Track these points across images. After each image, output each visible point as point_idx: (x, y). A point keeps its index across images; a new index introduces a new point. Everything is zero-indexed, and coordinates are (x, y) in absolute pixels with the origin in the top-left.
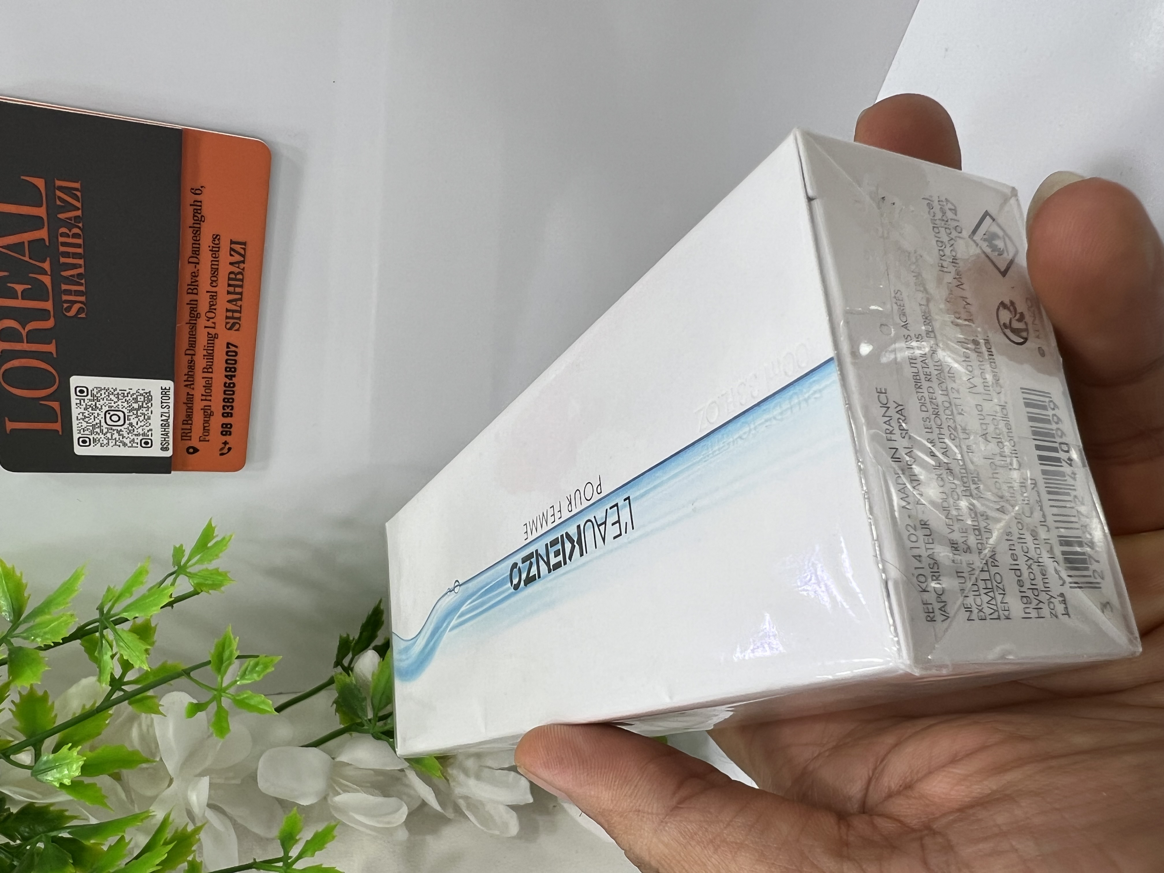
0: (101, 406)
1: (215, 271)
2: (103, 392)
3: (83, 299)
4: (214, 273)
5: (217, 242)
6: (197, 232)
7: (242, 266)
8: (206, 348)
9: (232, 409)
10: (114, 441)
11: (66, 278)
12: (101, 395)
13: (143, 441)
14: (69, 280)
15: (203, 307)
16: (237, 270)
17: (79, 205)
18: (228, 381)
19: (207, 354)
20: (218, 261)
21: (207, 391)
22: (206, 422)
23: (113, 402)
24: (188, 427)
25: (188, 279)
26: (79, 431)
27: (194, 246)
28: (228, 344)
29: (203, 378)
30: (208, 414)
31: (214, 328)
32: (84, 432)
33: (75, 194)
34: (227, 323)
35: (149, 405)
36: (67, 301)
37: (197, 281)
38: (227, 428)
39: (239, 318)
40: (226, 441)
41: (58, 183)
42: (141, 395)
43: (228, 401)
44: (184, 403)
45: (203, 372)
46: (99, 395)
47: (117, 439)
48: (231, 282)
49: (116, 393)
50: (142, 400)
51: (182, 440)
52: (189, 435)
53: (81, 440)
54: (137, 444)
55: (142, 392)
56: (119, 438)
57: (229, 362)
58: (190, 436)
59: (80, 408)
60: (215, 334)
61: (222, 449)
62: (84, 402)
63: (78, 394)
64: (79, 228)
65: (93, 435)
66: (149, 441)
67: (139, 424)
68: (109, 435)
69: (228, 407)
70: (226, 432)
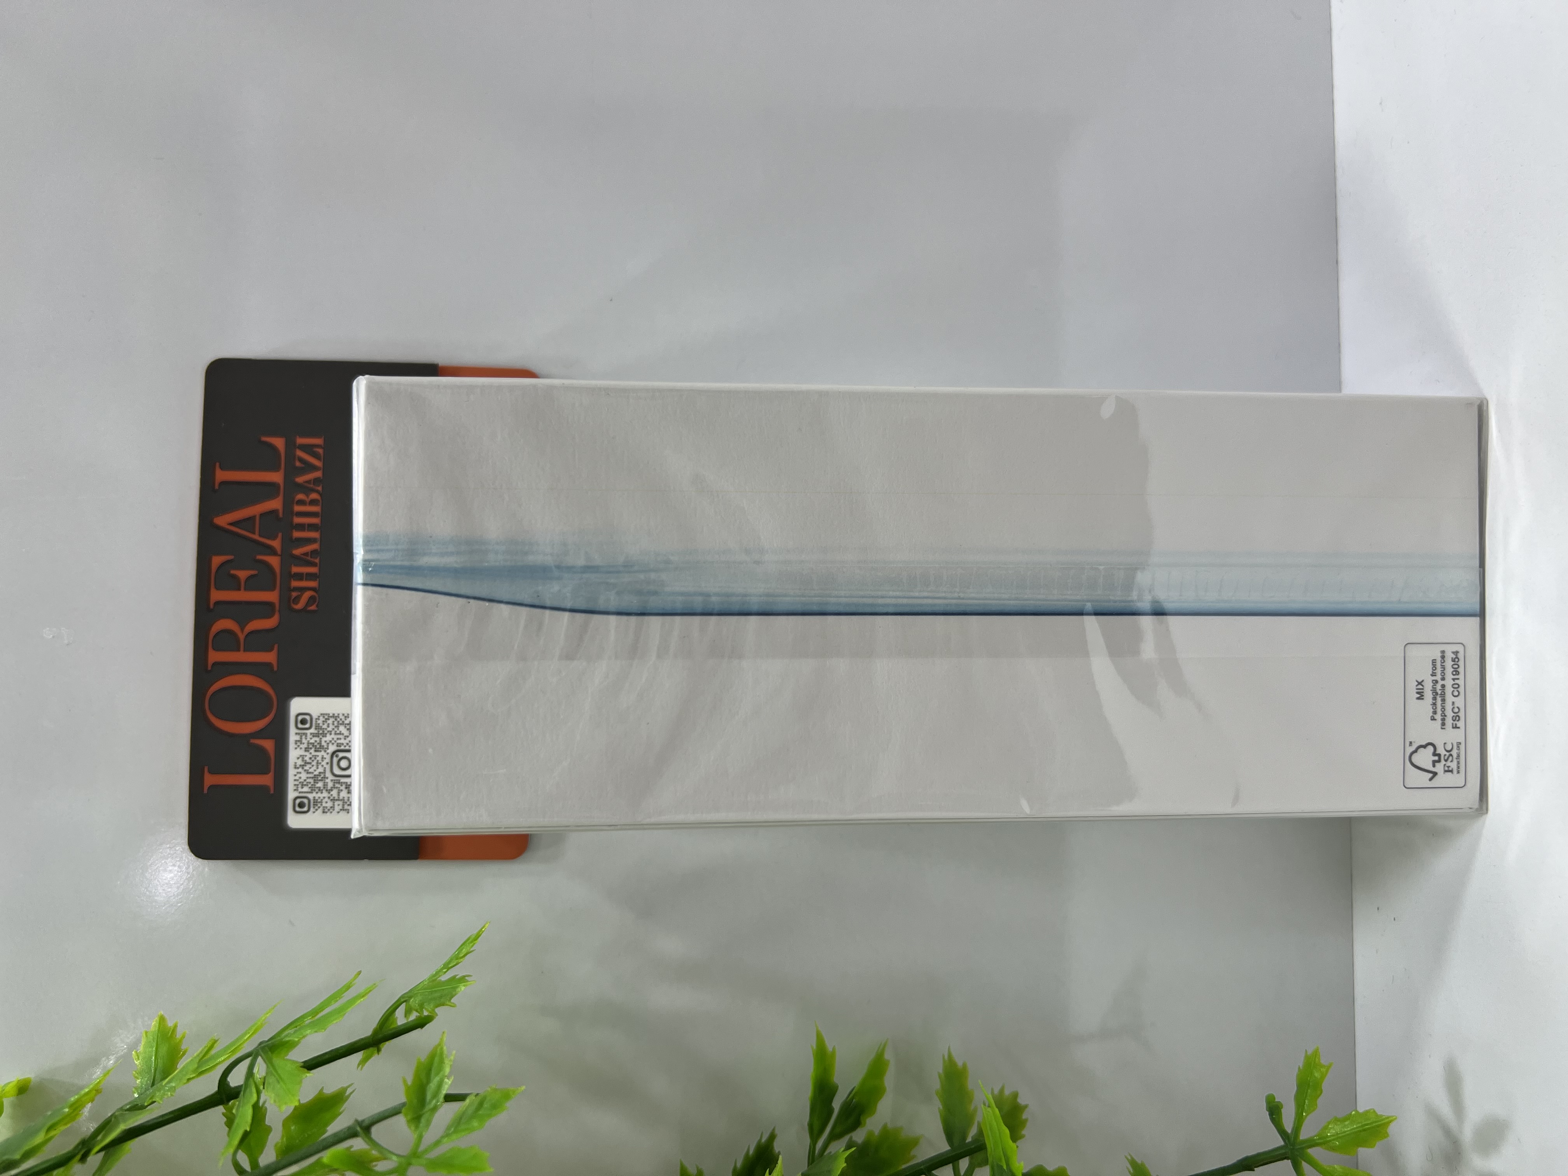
0: (328, 744)
2: (330, 721)
3: (315, 584)
10: (341, 803)
11: (298, 556)
12: (328, 727)
14: (301, 560)
23: (342, 737)
26: (295, 788)
32: (302, 788)
33: (316, 452)
36: (296, 589)
41: (300, 441)
46: (325, 726)
47: (346, 799)
49: (347, 721)
53: (297, 802)
59: (301, 748)
62: (306, 739)
63: (299, 725)
64: (317, 492)
65: (314, 794)
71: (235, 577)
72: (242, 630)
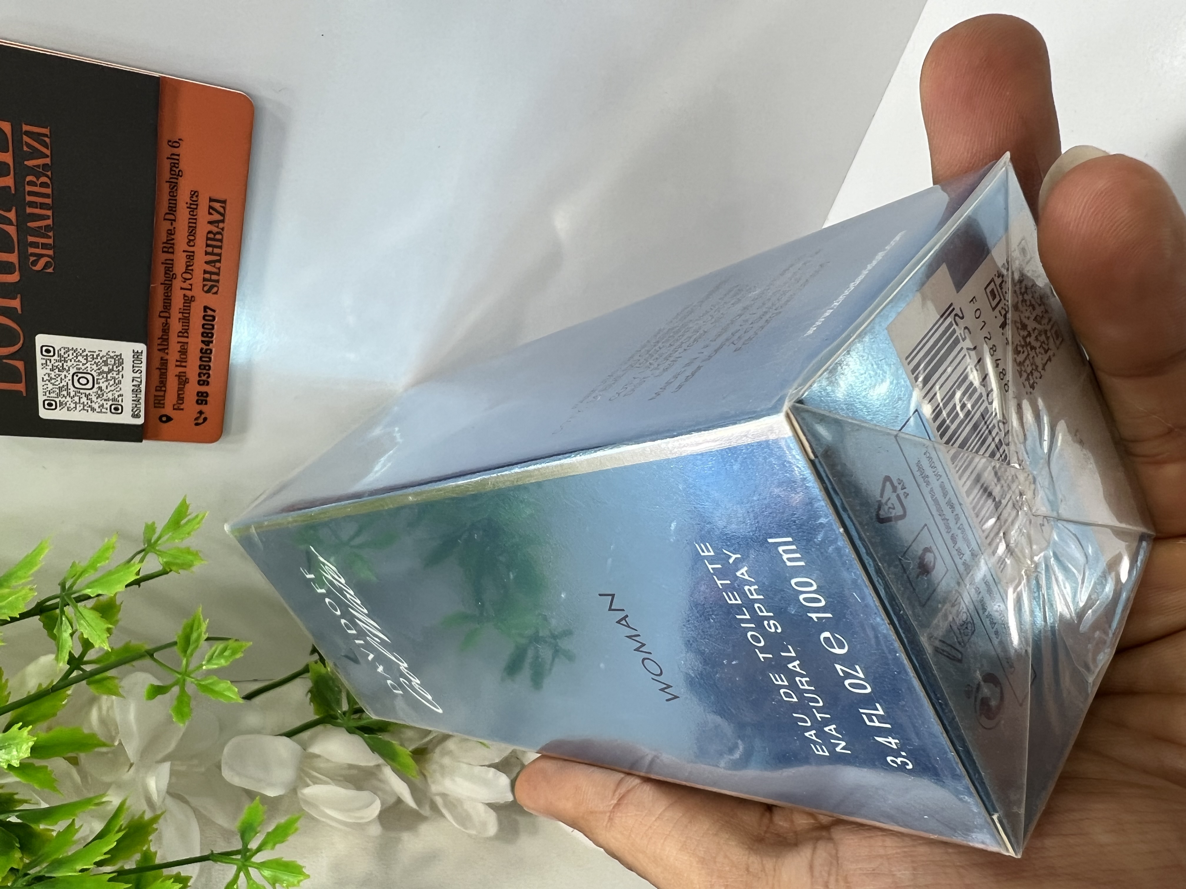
0: (69, 368)
1: (192, 231)
2: (71, 352)
3: (50, 252)
4: (191, 232)
5: (195, 199)
6: (174, 187)
7: (221, 225)
8: (181, 311)
9: (209, 377)
10: (82, 406)
11: (32, 229)
12: (69, 356)
13: (113, 407)
14: (36, 232)
15: (180, 267)
16: (215, 230)
17: (48, 152)
19: (182, 317)
20: (196, 219)
21: (182, 356)
22: (180, 389)
23: (81, 364)
24: (162, 393)
25: (164, 237)
27: (171, 201)
28: (206, 308)
29: (178, 342)
30: (183, 380)
31: (190, 290)
33: (45, 141)
34: (204, 286)
35: (120, 368)
36: (32, 255)
37: (173, 239)
38: (202, 398)
39: (218, 281)
40: (201, 411)
41: (25, 128)
42: (112, 357)
44: (157, 368)
45: (179, 336)
46: (66, 355)
47: (85, 403)
48: (209, 242)
49: (85, 354)
50: (113, 362)
51: (155, 407)
52: (162, 402)
53: (46, 402)
54: (107, 409)
55: (112, 354)
56: (87, 403)
57: (206, 326)
58: (164, 404)
60: (192, 297)
61: (196, 419)
63: (44, 353)
64: (47, 176)
65: (60, 398)
66: (120, 407)
67: (109, 389)
68: (76, 399)
69: (204, 374)
70: (202, 401)
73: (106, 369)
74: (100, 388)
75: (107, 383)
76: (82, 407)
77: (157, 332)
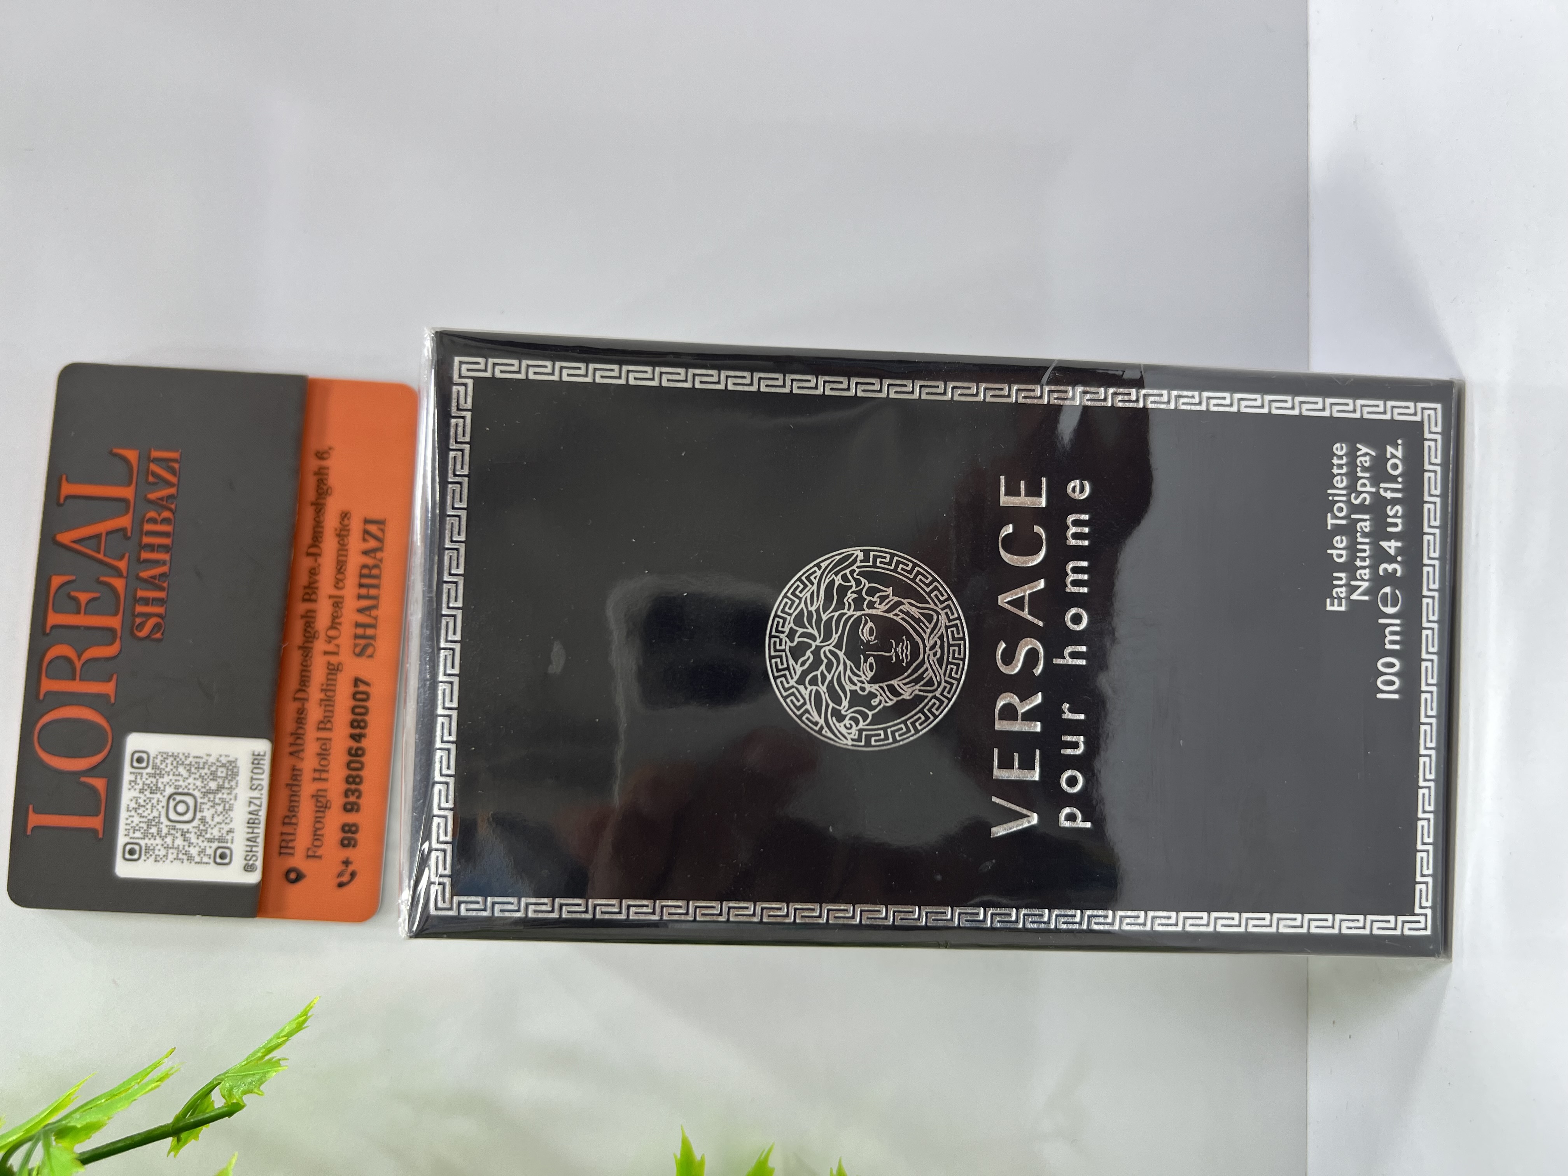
2: (169, 761)
3: (161, 610)
4: (341, 568)
5: (345, 522)
6: (319, 507)
7: (379, 555)
8: (324, 687)
9: (358, 797)
10: (175, 851)
11: (145, 581)
12: (167, 767)
13: (219, 852)
14: (148, 584)
15: (322, 621)
16: (371, 562)
17: (175, 480)
18: (355, 745)
19: (326, 698)
20: (346, 550)
22: (317, 820)
23: (181, 779)
24: (290, 829)
25: (304, 580)
26: (126, 833)
27: (315, 529)
28: (357, 681)
29: (318, 739)
30: (321, 805)
31: (337, 654)
32: (134, 833)
33: (173, 467)
34: (356, 645)
35: (233, 783)
36: (140, 615)
37: (316, 581)
38: (349, 834)
39: (373, 638)
40: (348, 859)
41: (155, 454)
42: (223, 765)
43: (353, 781)
45: (319, 729)
46: (163, 766)
47: (181, 848)
48: (365, 581)
50: (224, 775)
52: (290, 845)
53: (127, 848)
54: (210, 858)
55: (225, 761)
56: (184, 846)
57: (356, 710)
58: (292, 848)
59: (135, 789)
60: (338, 664)
61: (340, 875)
62: (141, 779)
63: (135, 763)
64: (170, 510)
65: (147, 841)
66: (228, 852)
67: (216, 819)
69: (353, 792)
70: (349, 840)
71: (76, 600)
72: (79, 657)
73: (213, 785)
74: (203, 820)
75: (212, 811)
76: (175, 856)
77: (289, 725)
